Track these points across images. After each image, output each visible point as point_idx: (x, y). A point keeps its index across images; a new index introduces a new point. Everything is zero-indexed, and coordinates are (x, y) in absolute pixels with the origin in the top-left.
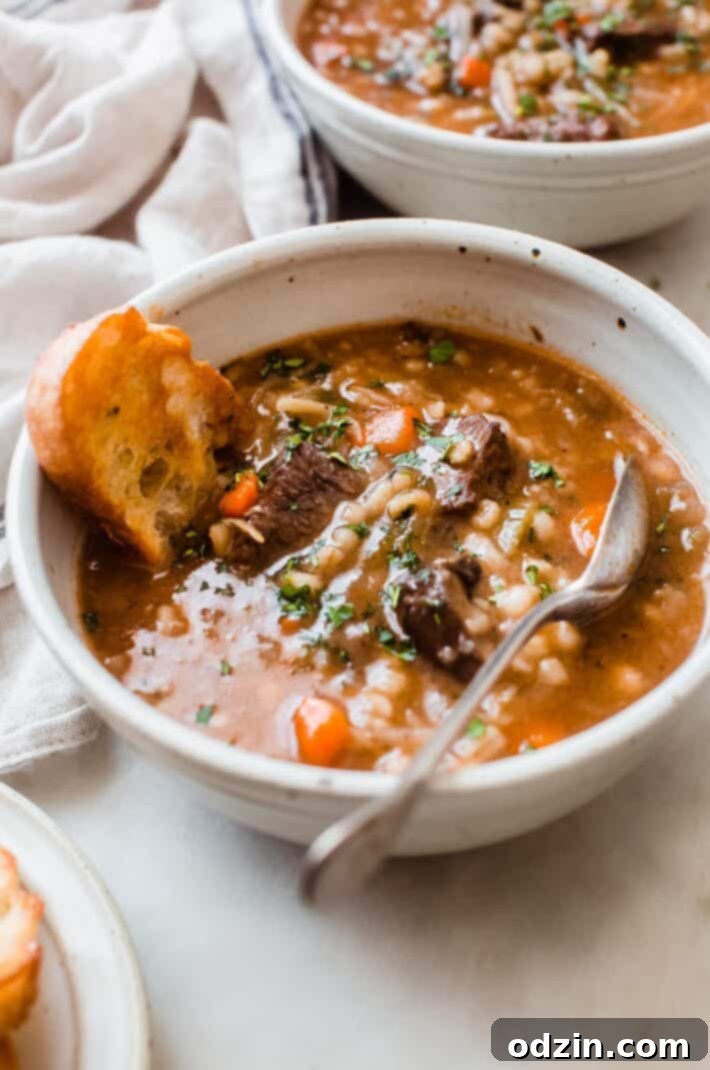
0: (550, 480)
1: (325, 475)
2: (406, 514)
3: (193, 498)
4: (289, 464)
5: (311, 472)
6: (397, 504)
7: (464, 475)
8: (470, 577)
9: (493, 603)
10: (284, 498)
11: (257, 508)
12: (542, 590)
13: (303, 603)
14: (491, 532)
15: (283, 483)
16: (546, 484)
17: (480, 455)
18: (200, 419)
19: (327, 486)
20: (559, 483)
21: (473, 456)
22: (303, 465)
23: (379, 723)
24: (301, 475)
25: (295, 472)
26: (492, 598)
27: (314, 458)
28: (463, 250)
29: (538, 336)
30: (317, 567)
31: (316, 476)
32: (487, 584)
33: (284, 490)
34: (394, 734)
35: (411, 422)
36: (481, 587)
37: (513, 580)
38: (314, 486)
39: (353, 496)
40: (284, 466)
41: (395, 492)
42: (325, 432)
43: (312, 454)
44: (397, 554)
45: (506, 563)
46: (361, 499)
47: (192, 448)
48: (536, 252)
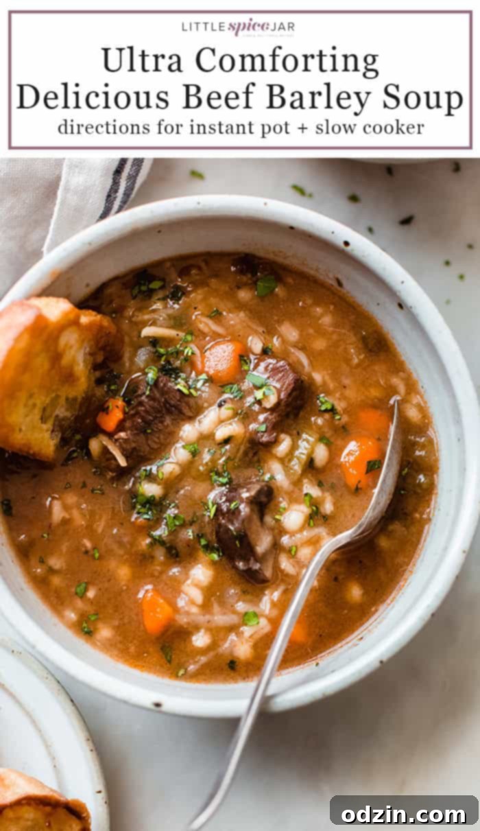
0: (331, 413)
1: (172, 402)
2: (227, 441)
3: (77, 406)
4: (148, 397)
5: (163, 400)
6: (221, 434)
7: (270, 417)
8: (265, 501)
9: (278, 521)
10: (142, 424)
11: (122, 435)
12: (313, 510)
13: (150, 509)
14: (285, 461)
15: (143, 414)
16: (327, 416)
17: (283, 403)
18: (85, 351)
19: (173, 409)
20: (338, 417)
21: (278, 404)
22: (157, 395)
23: (194, 610)
24: (156, 405)
25: (151, 403)
26: (277, 517)
27: (166, 389)
28: (292, 228)
29: (340, 284)
30: (162, 479)
31: (166, 402)
32: (277, 505)
33: (143, 418)
34: (202, 619)
35: (238, 357)
36: (272, 505)
37: (293, 500)
38: (164, 411)
39: (191, 419)
40: (143, 398)
41: (221, 422)
42: (175, 355)
43: (165, 385)
44: (219, 474)
45: (291, 488)
46: (197, 424)
47: (78, 379)
48: (347, 244)
